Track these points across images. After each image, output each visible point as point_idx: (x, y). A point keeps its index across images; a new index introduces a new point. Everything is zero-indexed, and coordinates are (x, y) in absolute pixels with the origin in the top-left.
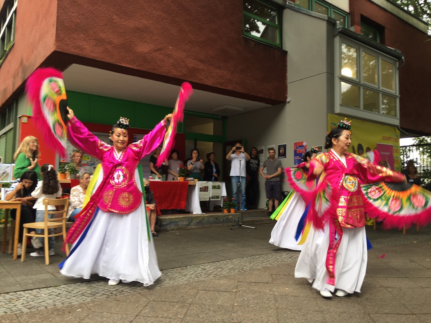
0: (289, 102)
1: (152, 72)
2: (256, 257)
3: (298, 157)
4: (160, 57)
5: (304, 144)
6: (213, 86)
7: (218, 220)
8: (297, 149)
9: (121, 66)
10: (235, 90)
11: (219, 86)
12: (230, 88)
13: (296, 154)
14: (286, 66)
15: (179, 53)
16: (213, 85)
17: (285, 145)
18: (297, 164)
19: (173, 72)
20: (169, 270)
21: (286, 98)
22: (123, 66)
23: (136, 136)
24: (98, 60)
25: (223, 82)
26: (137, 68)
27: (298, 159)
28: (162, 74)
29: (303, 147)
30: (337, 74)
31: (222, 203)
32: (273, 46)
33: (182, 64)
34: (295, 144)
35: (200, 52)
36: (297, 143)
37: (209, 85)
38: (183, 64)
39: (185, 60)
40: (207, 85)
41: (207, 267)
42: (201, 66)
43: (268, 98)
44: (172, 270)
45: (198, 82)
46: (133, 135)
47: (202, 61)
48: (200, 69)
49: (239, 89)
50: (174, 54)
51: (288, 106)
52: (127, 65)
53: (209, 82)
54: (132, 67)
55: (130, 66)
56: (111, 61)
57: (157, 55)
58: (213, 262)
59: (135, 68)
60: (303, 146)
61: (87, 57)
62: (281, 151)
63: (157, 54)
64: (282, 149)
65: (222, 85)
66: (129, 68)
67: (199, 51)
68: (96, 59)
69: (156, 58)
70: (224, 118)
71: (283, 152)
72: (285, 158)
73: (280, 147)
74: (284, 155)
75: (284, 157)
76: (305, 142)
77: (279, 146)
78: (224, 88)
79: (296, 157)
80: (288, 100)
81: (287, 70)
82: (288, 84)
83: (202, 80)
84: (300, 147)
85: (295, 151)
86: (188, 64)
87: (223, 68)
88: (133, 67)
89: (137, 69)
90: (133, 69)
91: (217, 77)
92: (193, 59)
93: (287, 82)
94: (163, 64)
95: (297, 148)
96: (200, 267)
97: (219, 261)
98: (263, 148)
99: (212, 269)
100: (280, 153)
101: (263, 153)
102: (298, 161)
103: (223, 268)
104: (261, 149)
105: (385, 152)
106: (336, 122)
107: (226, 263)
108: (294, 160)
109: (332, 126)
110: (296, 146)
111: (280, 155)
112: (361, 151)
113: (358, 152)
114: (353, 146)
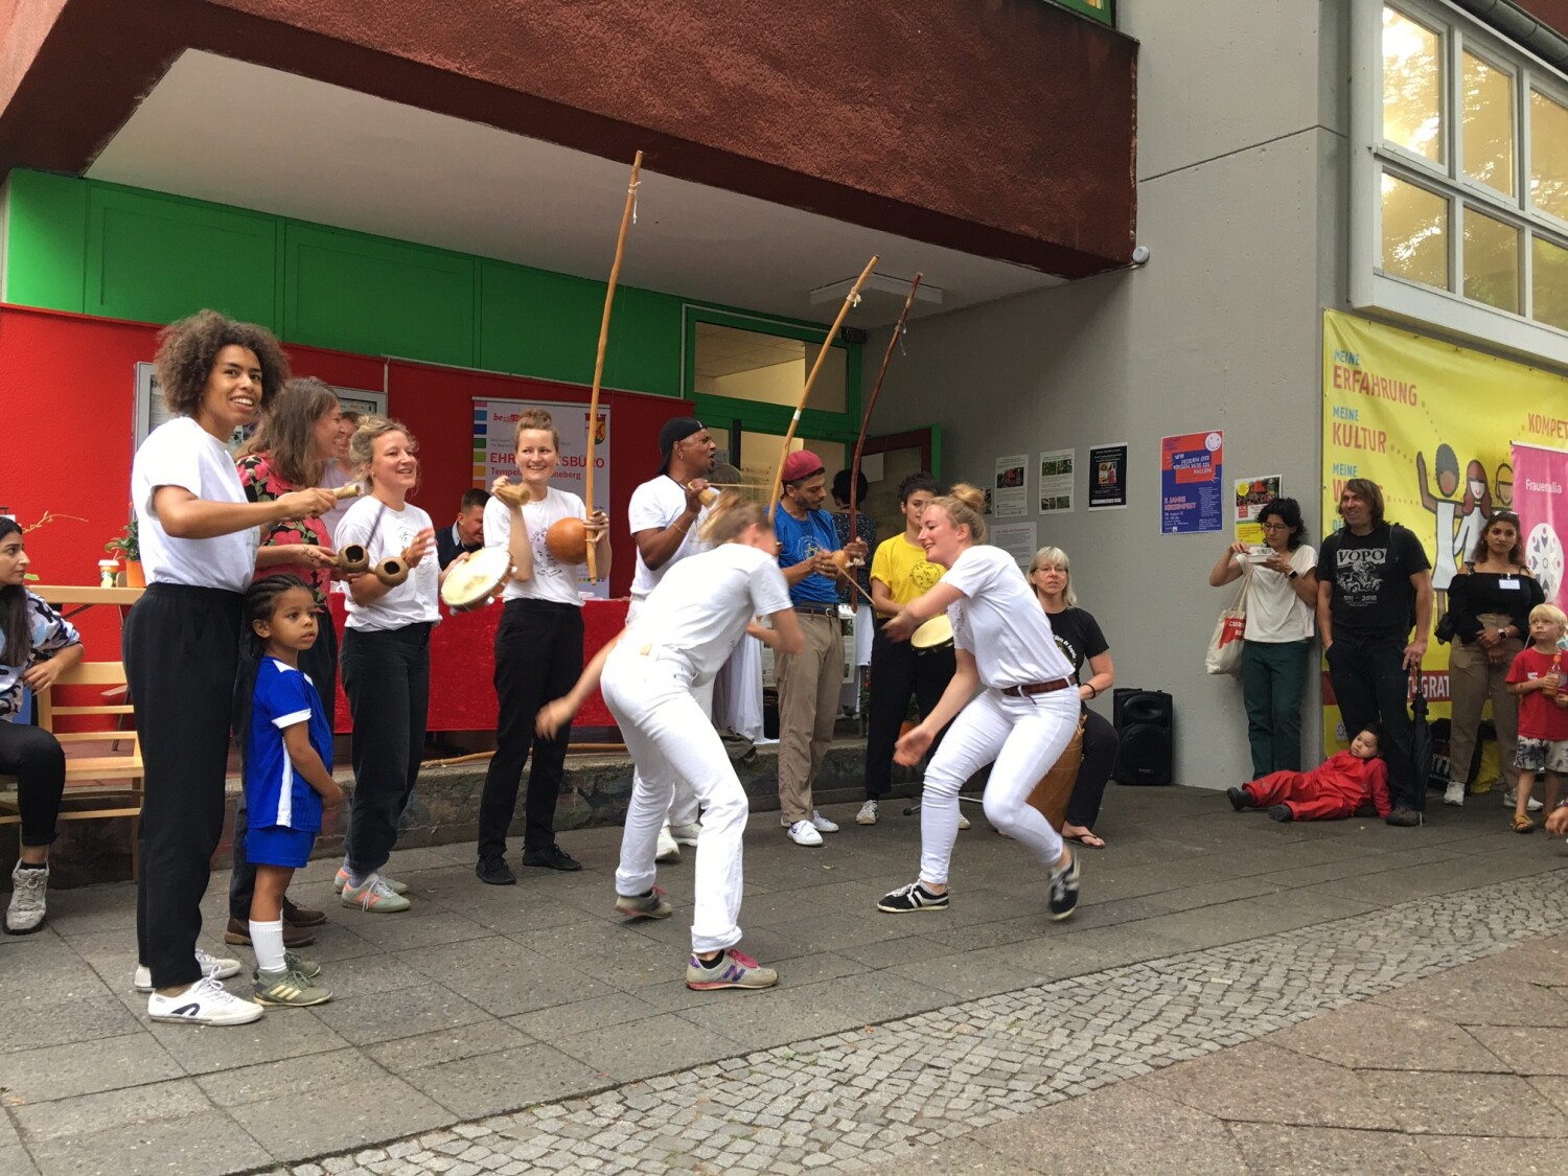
0: (1142, 264)
1: (551, 98)
2: (1080, 985)
3: (1183, 499)
4: (591, 33)
5: (1212, 443)
6: (824, 177)
7: (845, 770)
8: (1177, 467)
9: (408, 60)
10: (917, 199)
11: (850, 182)
12: (897, 190)
13: (1171, 485)
14: (1131, 106)
15: (675, 16)
16: (825, 172)
17: (1124, 449)
18: (1175, 528)
19: (648, 105)
20: (655, 1083)
21: (1133, 246)
22: (418, 60)
23: (484, 404)
24: (299, 25)
25: (869, 162)
26: (486, 77)
27: (1178, 507)
28: (597, 112)
29: (1207, 458)
30: (1361, 139)
31: (859, 694)
32: (1082, 16)
33: (689, 70)
34: (1169, 444)
35: (769, 18)
36: (1178, 439)
37: (807, 172)
38: (695, 68)
39: (704, 49)
40: (799, 174)
41: (857, 1062)
42: (775, 85)
43: (1056, 241)
44: (671, 1081)
45: (759, 156)
46: (473, 402)
47: (777, 63)
48: (769, 98)
49: (937, 198)
50: (652, 19)
51: (1137, 280)
52: (435, 58)
53: (808, 161)
54: (459, 69)
55: (452, 66)
56: (362, 39)
57: (579, 23)
58: (880, 1024)
59: (477, 75)
60: (1207, 452)
61: (246, 10)
62: (1103, 475)
63: (577, 18)
64: (1109, 464)
65: (862, 178)
66: (447, 72)
67: (765, 16)
68: (291, 22)
69: (571, 33)
70: (853, 340)
71: (1110, 477)
72: (1123, 503)
73: (1097, 457)
74: (1116, 491)
75: (1119, 500)
76: (1218, 436)
77: (1093, 453)
78: (870, 190)
79: (1173, 500)
80: (1137, 256)
81: (1135, 122)
82: (1139, 185)
83: (776, 147)
84: (1188, 455)
85: (1168, 476)
86: (714, 74)
87: (871, 99)
88: (465, 71)
89: (481, 82)
90: (466, 77)
91: (844, 139)
92: (739, 52)
93: (1135, 178)
94: (605, 63)
95: (1178, 462)
96: (820, 1062)
97: (907, 1016)
98: (1024, 461)
99: (887, 1074)
100: (1101, 482)
101: (1022, 484)
102: (1182, 518)
103: (943, 1068)
104: (1013, 467)
105: (1543, 481)
106: (1356, 347)
107: (949, 1031)
108: (1164, 512)
109: (1339, 363)
110: (1174, 455)
111: (1097, 491)
112: (1448, 474)
113: (1438, 479)
114: (1420, 454)
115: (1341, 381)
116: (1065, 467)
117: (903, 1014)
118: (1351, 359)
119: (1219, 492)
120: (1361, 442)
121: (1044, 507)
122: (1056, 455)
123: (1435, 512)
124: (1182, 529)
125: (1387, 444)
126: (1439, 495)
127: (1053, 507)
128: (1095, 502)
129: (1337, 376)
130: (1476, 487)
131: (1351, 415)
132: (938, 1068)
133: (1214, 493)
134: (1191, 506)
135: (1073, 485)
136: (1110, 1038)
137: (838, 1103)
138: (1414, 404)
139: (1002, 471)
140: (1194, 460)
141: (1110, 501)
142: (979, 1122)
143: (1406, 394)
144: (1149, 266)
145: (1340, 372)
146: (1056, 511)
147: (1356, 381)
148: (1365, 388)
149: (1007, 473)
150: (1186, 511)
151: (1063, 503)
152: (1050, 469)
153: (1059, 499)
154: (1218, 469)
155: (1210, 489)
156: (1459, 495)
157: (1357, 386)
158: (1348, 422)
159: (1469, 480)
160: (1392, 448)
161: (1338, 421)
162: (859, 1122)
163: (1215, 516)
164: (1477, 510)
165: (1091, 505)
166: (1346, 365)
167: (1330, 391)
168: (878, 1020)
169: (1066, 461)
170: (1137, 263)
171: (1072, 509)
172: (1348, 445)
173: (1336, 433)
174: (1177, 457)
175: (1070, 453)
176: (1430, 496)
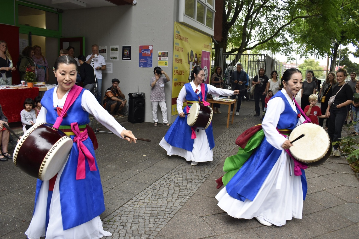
0: (135, 5)
2: (156, 185)
3: (144, 60)
5: (151, 48)
8: (142, 52)
13: (142, 56)
17: (130, 47)
27: (143, 61)
34: (141, 47)
36: (143, 46)
41: (124, 219)
51: (134, 7)
60: (149, 50)
62: (125, 52)
64: (127, 50)
70: (60, 11)
71: (127, 53)
72: (130, 59)
73: (124, 48)
74: (128, 56)
75: (129, 59)
76: (152, 46)
77: (123, 47)
79: (141, 60)
80: (134, 2)
85: (141, 54)
96: (116, 221)
97: (127, 202)
98: (106, 47)
99: (132, 221)
100: (125, 54)
101: (106, 53)
102: (144, 64)
103: (142, 216)
104: (103, 49)
105: (206, 58)
106: (179, 30)
107: (137, 205)
108: (139, 62)
109: (176, 33)
110: (142, 50)
111: (124, 56)
112: (192, 56)
113: (191, 57)
114: (188, 52)
115: (177, 37)
116: (116, 50)
117: (125, 202)
118: (178, 32)
119: (152, 59)
120: (179, 50)
121: (111, 59)
122: (114, 47)
123: (190, 64)
124: (143, 66)
125: (183, 51)
126: (190, 61)
127: (113, 59)
128: (123, 58)
129: (176, 36)
130: (196, 59)
131: (178, 44)
132: (141, 216)
133: (151, 59)
134: (145, 61)
135: (118, 54)
136: (169, 199)
137: (127, 232)
138: (187, 42)
139: (101, 49)
140: (146, 51)
141: (127, 59)
142: (158, 230)
143: (186, 40)
144: (137, 5)
145: (177, 35)
146: (114, 60)
147: (179, 37)
148: (180, 39)
149: (102, 50)
150: (144, 62)
151: (116, 58)
152: (113, 50)
153: (115, 57)
154: (152, 54)
155: (150, 58)
156: (193, 61)
157: (179, 38)
158: (177, 46)
159: (195, 57)
160: (184, 51)
161: (176, 46)
162: (135, 237)
163: (151, 64)
164: (196, 63)
165: (123, 59)
166: (177, 34)
167: (175, 39)
168: (121, 205)
169: (116, 48)
170: (134, 4)
171: (118, 60)
172: (177, 51)
173: (175, 48)
174: (143, 50)
175: (117, 47)
176: (189, 61)
